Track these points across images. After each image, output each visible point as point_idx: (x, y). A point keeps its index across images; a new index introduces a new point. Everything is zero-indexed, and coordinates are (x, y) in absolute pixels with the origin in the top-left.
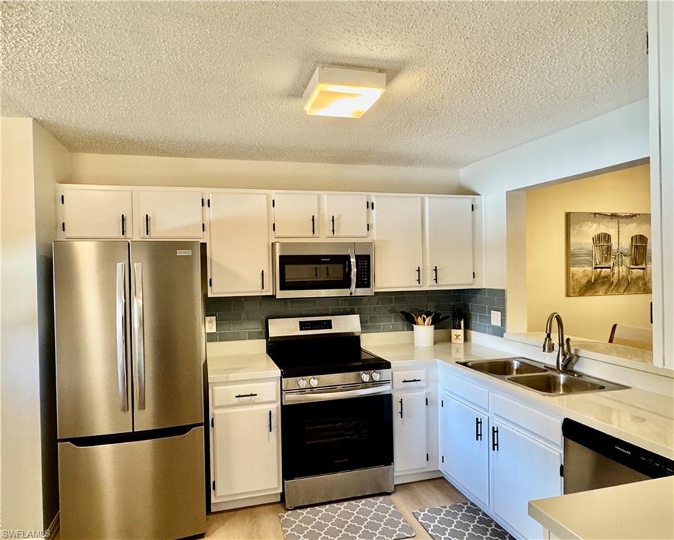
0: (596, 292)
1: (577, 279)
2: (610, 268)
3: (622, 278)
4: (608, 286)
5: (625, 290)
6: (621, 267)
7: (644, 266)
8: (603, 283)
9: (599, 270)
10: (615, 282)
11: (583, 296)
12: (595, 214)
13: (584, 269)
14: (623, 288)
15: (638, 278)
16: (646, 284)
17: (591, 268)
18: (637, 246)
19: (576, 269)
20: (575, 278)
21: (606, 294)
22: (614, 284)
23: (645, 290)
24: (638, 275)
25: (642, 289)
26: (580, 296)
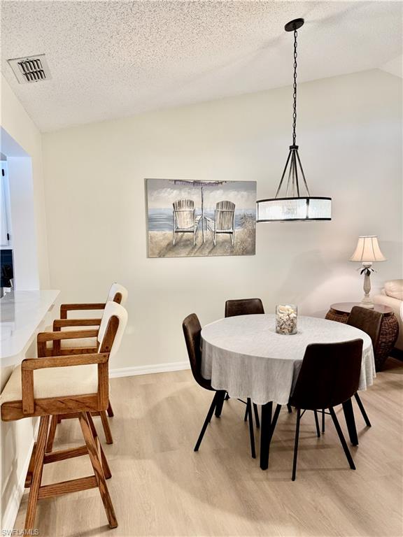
0: (178, 254)
1: (155, 242)
2: (193, 232)
3: (206, 241)
4: (191, 248)
5: (210, 252)
6: (205, 231)
7: (231, 230)
8: (186, 246)
9: (180, 234)
10: (199, 245)
11: (164, 256)
12: (175, 181)
13: (164, 232)
14: (208, 250)
15: (224, 242)
16: (233, 247)
17: (171, 232)
18: (223, 212)
19: (156, 232)
20: (154, 240)
21: (188, 255)
22: (198, 247)
23: (232, 252)
24: (225, 238)
25: (229, 251)
26: (160, 257)
